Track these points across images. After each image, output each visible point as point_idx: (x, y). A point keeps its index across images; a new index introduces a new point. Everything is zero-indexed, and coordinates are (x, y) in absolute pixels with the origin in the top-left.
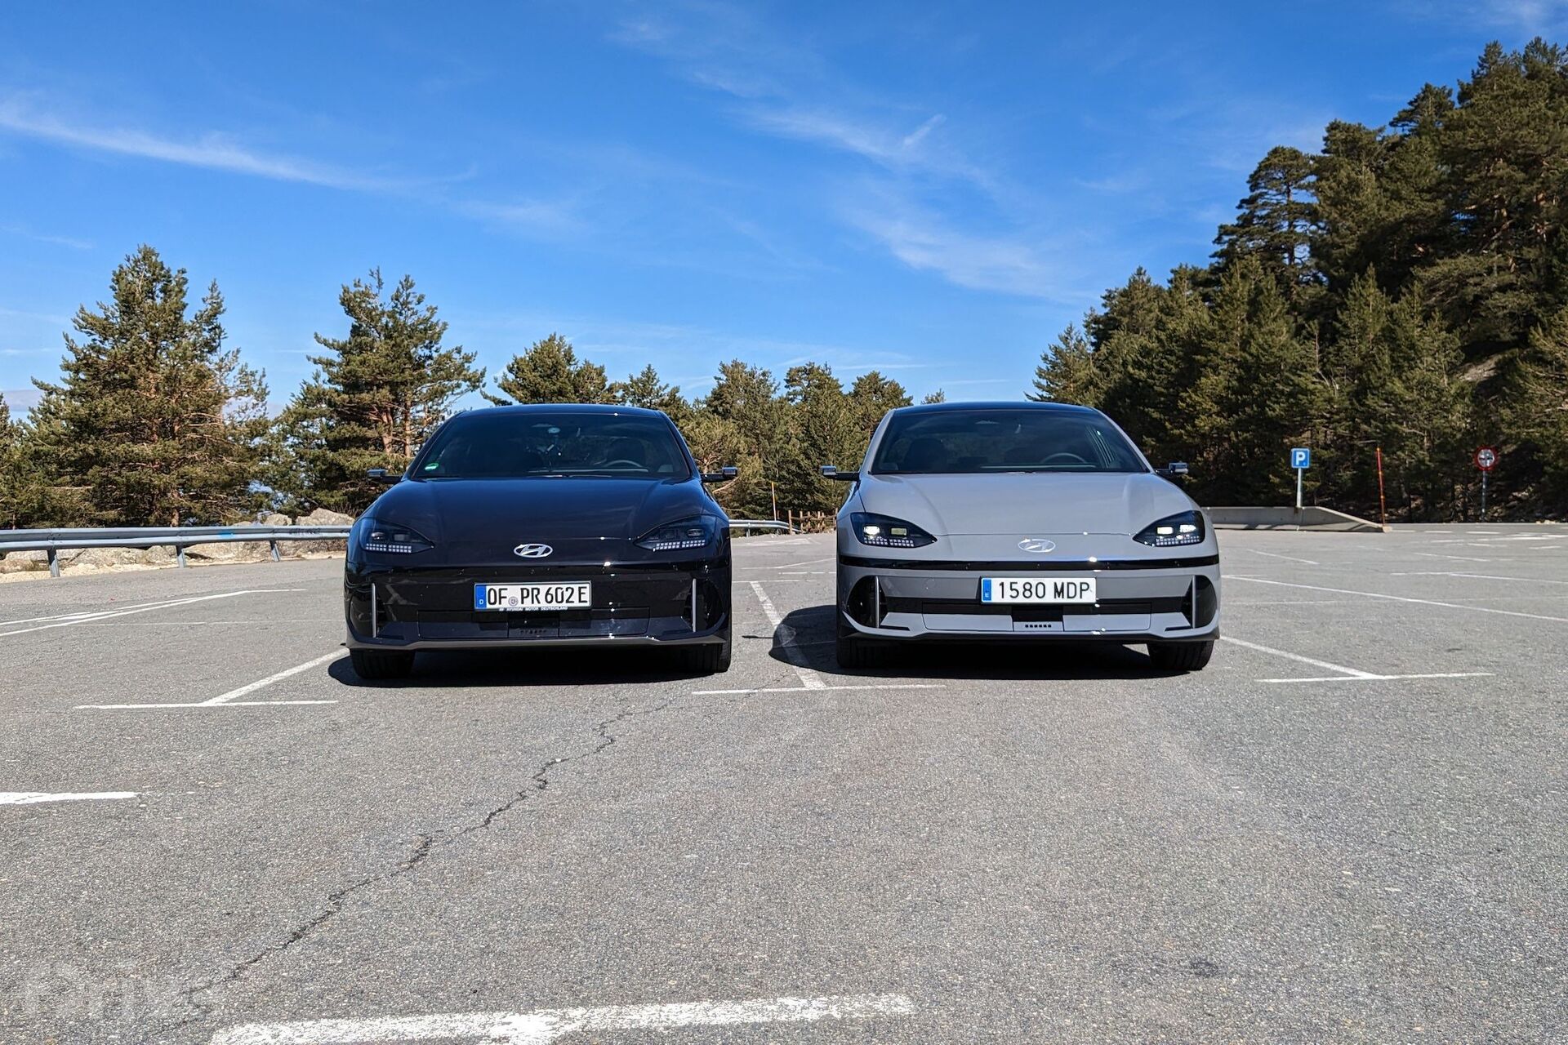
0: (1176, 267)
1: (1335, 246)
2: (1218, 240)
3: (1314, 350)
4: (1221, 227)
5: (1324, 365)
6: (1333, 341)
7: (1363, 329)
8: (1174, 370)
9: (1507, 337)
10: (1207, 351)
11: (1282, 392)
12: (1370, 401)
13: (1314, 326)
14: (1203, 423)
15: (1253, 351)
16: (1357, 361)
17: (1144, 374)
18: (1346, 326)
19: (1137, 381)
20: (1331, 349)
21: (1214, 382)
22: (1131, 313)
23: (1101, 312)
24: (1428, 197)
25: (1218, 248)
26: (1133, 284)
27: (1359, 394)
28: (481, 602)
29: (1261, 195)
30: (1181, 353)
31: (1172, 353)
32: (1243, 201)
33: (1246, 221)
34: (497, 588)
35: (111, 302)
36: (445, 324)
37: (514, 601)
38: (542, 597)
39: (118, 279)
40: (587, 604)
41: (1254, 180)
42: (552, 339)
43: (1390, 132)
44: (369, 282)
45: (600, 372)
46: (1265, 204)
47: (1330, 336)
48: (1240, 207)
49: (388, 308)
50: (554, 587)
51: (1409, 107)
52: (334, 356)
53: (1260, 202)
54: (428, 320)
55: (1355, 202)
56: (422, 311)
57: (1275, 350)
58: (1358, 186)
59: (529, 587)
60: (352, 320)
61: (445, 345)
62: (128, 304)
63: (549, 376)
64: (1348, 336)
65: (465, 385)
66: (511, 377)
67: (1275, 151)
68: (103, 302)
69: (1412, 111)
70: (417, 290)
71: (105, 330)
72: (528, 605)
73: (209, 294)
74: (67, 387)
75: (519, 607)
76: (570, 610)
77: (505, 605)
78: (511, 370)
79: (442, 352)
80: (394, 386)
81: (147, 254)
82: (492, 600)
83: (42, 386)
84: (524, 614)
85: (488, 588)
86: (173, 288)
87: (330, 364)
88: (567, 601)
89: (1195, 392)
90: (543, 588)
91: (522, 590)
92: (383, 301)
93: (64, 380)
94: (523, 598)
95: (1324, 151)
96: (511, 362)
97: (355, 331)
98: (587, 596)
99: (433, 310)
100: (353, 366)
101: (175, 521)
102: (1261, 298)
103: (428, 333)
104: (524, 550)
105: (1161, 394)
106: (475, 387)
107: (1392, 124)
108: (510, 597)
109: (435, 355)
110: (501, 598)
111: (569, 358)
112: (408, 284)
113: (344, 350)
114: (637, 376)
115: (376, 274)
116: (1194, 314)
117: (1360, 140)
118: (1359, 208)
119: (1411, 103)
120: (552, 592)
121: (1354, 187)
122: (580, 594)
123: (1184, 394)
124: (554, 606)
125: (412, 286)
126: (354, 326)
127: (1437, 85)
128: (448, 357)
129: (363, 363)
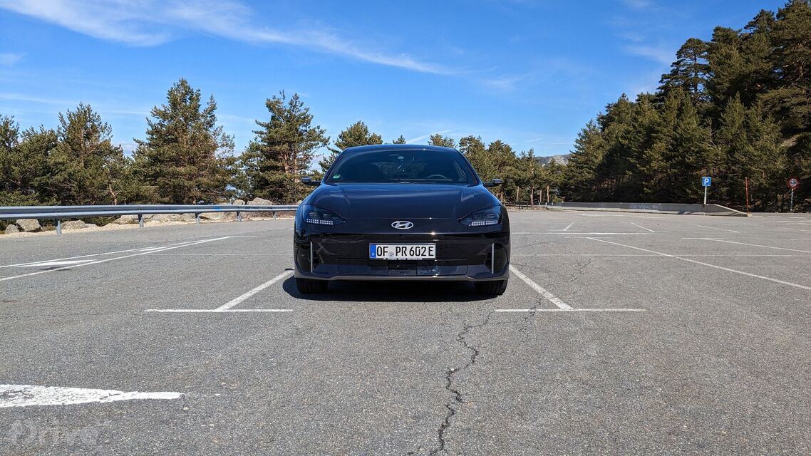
0: (640, 94)
1: (719, 84)
2: (661, 81)
3: (709, 131)
4: (663, 75)
5: (714, 138)
6: (718, 128)
7: (733, 122)
8: (642, 140)
9: (801, 126)
10: (657, 132)
11: (693, 151)
12: (736, 155)
13: (709, 120)
14: (654, 165)
15: (680, 132)
16: (730, 137)
17: (627, 142)
18: (725, 121)
19: (623, 145)
20: (718, 131)
21: (660, 146)
22: (619, 115)
23: (605, 113)
24: (765, 61)
25: (661, 85)
26: (620, 102)
27: (731, 152)
28: (373, 254)
29: (682, 60)
30: (645, 133)
31: (640, 132)
32: (674, 63)
33: (675, 73)
34: (382, 246)
35: (168, 105)
36: (312, 116)
37: (392, 254)
38: (408, 252)
39: (170, 93)
40: (434, 257)
41: (679, 54)
42: (359, 123)
43: (744, 31)
44: (279, 96)
45: (380, 138)
46: (684, 65)
47: (717, 125)
48: (672, 66)
49: (288, 109)
50: (415, 246)
51: (754, 20)
52: (264, 130)
53: (682, 63)
54: (305, 114)
55: (729, 64)
56: (302, 109)
57: (690, 131)
58: (730, 56)
59: (401, 246)
60: (271, 114)
61: (313, 125)
62: (174, 104)
63: (357, 140)
64: (726, 125)
65: (321, 144)
66: (340, 140)
67: (690, 40)
68: (164, 104)
69: (755, 22)
70: (300, 100)
71: (164, 115)
72: (400, 257)
73: (209, 101)
74: (148, 141)
75: (394, 258)
76: (424, 260)
77: (386, 257)
78: (340, 137)
79: (311, 128)
80: (290, 143)
81: (183, 83)
82: (379, 254)
83: (138, 142)
84: (397, 261)
85: (377, 246)
86: (195, 98)
87: (262, 133)
88: (422, 255)
89: (651, 151)
90: (409, 247)
91: (397, 248)
92: (285, 105)
93: (147, 139)
94: (397, 252)
95: (712, 40)
96: (340, 133)
97: (273, 118)
98: (433, 253)
99: (307, 110)
100: (272, 134)
101: (194, 202)
102: (683, 107)
103: (306, 120)
104: (398, 225)
105: (636, 151)
106: (325, 144)
107: (745, 28)
108: (390, 252)
109: (308, 130)
110: (384, 252)
111: (366, 132)
112: (296, 97)
113: (268, 126)
114: (396, 140)
115: (282, 93)
116: (651, 115)
117: (730, 35)
118: (730, 66)
119: (754, 18)
120: (414, 249)
121: (729, 57)
122: (430, 250)
123: (646, 152)
124: (415, 257)
125: (298, 98)
126: (272, 117)
127: (767, 10)
128: (314, 130)
129: (276, 132)
